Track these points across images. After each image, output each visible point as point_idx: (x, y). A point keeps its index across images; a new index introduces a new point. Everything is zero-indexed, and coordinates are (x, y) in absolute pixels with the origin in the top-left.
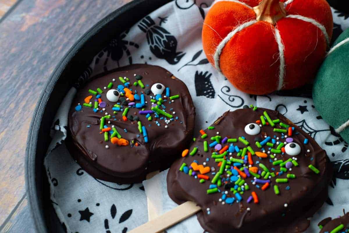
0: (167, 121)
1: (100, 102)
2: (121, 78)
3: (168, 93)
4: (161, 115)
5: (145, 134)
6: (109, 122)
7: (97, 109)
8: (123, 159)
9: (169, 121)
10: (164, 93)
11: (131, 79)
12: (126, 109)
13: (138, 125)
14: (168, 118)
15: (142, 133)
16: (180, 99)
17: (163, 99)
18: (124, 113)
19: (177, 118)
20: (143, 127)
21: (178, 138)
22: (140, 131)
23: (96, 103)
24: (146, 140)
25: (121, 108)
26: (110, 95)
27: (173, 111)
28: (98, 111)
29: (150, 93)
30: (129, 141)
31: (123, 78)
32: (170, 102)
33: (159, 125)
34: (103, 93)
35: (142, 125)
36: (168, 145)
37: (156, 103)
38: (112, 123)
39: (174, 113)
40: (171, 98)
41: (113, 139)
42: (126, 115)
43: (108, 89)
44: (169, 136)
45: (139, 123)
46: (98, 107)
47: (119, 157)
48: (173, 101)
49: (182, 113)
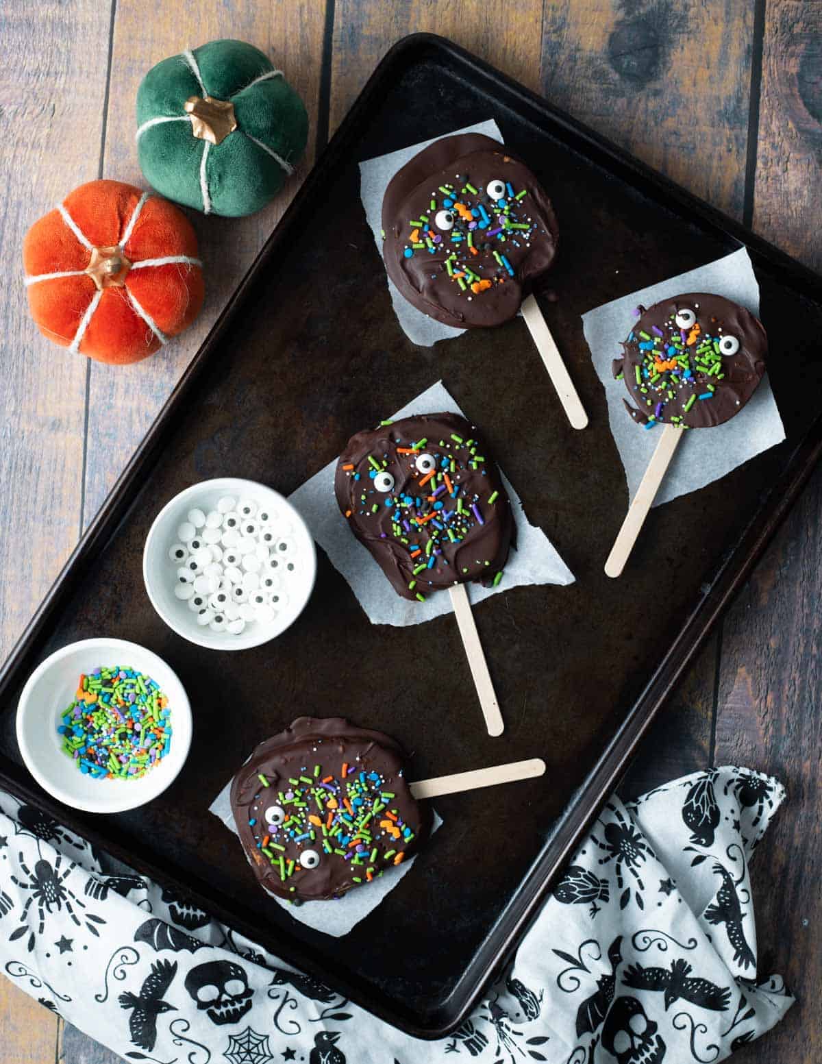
0: (526, 236)
1: (434, 237)
2: (441, 189)
3: (511, 193)
4: (514, 230)
5: (507, 266)
6: (457, 263)
7: (434, 248)
8: (495, 308)
9: (528, 235)
10: (506, 194)
11: (457, 187)
12: (469, 235)
13: (494, 257)
14: (525, 231)
15: (504, 265)
16: (529, 195)
17: (509, 203)
18: (470, 244)
19: (535, 226)
20: (503, 257)
21: (547, 255)
22: (501, 264)
23: (428, 240)
24: (511, 273)
25: (462, 236)
26: (442, 222)
27: (527, 217)
28: (436, 250)
29: (490, 200)
30: (491, 279)
31: (444, 187)
32: (518, 205)
33: (518, 245)
34: (430, 221)
35: (500, 255)
36: (539, 267)
37: (502, 214)
38: (461, 263)
39: (529, 220)
40: (517, 198)
41: (474, 288)
42: (474, 245)
43: (434, 213)
44: (535, 254)
45: (495, 253)
46: (434, 244)
47: (489, 307)
48: (521, 202)
49: (539, 217)
